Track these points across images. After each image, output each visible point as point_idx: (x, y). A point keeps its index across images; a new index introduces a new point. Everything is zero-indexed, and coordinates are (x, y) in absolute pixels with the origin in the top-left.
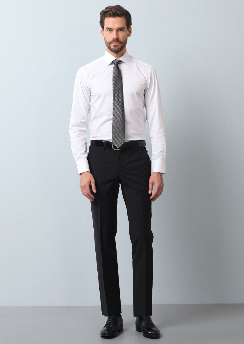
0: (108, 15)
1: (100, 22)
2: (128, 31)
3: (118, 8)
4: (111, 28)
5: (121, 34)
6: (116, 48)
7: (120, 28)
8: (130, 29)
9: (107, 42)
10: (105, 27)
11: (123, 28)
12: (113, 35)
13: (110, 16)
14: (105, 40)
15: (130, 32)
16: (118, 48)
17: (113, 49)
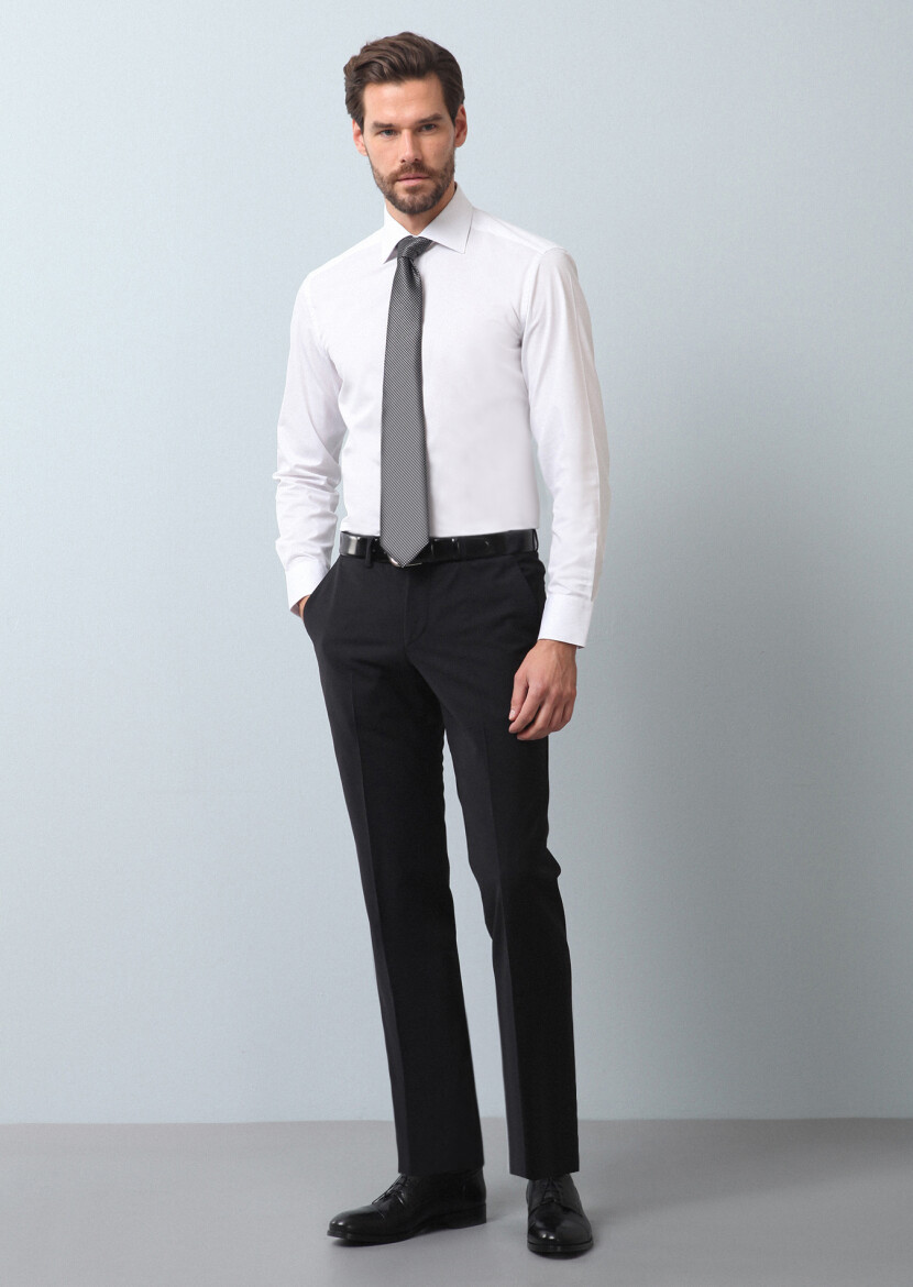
0: (372, 75)
1: (347, 102)
2: (455, 125)
3: (408, 46)
4: (390, 125)
5: (430, 142)
6: (418, 198)
7: (423, 121)
8: (459, 117)
9: (382, 179)
10: (370, 120)
11: (437, 117)
12: (402, 148)
13: (383, 79)
14: (372, 167)
15: (461, 127)
16: (425, 198)
17: (406, 201)
